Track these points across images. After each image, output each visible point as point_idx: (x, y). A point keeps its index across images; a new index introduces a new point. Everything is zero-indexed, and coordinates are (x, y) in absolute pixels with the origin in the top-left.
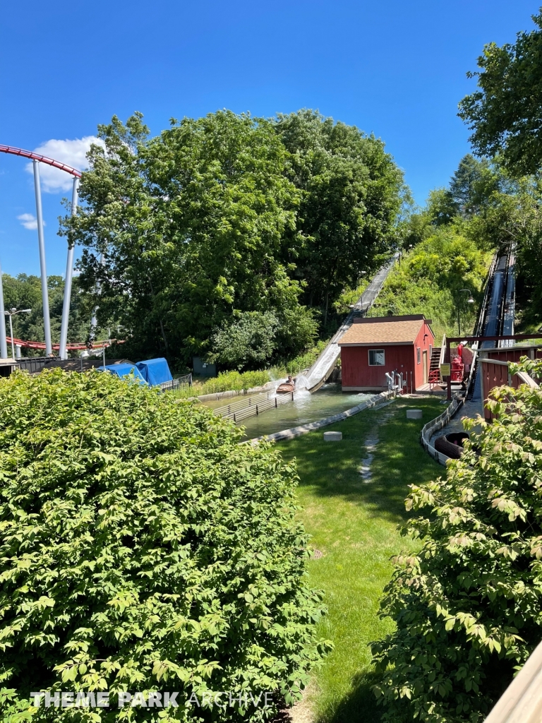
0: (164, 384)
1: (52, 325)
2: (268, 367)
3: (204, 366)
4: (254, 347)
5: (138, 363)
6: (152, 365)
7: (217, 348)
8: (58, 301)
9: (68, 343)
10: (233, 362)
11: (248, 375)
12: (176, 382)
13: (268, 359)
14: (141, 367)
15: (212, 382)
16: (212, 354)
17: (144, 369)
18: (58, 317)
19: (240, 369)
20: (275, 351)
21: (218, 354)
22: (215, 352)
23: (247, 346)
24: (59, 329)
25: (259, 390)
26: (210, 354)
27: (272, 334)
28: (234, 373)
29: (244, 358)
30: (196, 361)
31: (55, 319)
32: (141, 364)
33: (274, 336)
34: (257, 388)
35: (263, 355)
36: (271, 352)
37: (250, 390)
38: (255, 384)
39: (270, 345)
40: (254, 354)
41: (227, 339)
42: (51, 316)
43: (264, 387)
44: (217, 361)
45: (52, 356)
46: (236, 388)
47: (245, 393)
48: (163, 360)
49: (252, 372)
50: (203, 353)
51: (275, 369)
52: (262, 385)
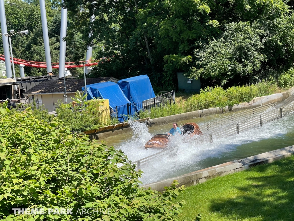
0: (146, 102)
1: (51, 44)
2: (256, 81)
3: (189, 82)
4: (240, 61)
5: (121, 81)
6: (135, 82)
7: (200, 63)
8: (56, 21)
9: (67, 61)
10: (216, 77)
11: (234, 90)
12: (159, 99)
13: (255, 72)
14: (123, 85)
15: (194, 99)
16: (195, 69)
17: (126, 87)
18: (57, 37)
19: (222, 84)
20: (263, 64)
21: (202, 69)
22: (199, 67)
23: (231, 59)
24: (58, 48)
25: (246, 106)
26: (194, 69)
27: (260, 45)
28: (218, 90)
29: (229, 73)
30: (181, 77)
31: (54, 39)
32: (123, 82)
33: (263, 47)
34: (243, 104)
35: (249, 69)
36: (258, 66)
37: (235, 106)
38: (241, 100)
39: (259, 57)
40: (240, 68)
41: (210, 53)
42: (51, 36)
43: (251, 102)
44: (201, 76)
45: (51, 75)
46: (219, 105)
47: (230, 110)
48: (145, 77)
49: (237, 87)
50: (186, 68)
51: (263, 84)
52: (248, 101)
